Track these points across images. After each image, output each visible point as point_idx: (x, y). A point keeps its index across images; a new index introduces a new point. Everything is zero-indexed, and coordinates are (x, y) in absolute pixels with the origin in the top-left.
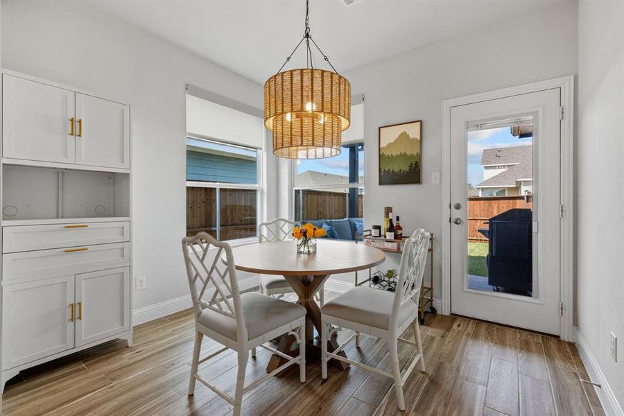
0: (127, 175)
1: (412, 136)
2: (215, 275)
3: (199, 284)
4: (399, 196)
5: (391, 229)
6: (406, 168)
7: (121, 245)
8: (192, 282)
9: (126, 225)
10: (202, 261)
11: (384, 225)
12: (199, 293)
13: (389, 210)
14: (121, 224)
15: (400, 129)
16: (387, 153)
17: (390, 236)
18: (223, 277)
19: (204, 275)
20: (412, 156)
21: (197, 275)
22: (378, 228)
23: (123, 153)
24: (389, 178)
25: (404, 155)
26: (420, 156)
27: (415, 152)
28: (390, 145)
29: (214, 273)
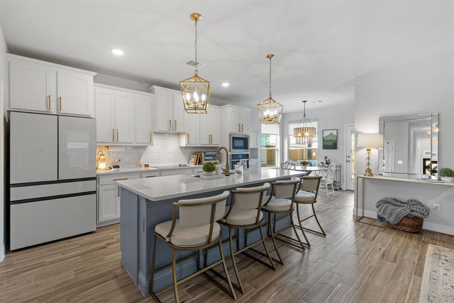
0: (258, 149)
1: (334, 134)
4: (330, 153)
5: (327, 163)
6: (332, 144)
9: (257, 161)
11: (325, 162)
13: (326, 157)
15: (330, 132)
16: (326, 139)
17: (326, 165)
20: (334, 140)
22: (323, 163)
24: (325, 147)
25: (331, 140)
26: (337, 140)
27: (335, 139)
28: (327, 136)
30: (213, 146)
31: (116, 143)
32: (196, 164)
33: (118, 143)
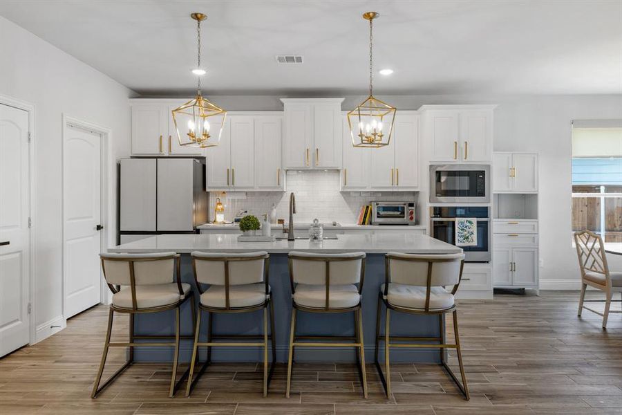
0: (536, 195)
2: (593, 252)
3: (584, 258)
7: (533, 235)
8: (580, 256)
9: (536, 224)
10: (586, 245)
12: (584, 262)
14: (533, 224)
18: (598, 253)
19: (587, 253)
21: (583, 252)
23: (534, 182)
29: (593, 251)
30: (400, 190)
31: (232, 188)
32: (364, 223)
33: (234, 188)
